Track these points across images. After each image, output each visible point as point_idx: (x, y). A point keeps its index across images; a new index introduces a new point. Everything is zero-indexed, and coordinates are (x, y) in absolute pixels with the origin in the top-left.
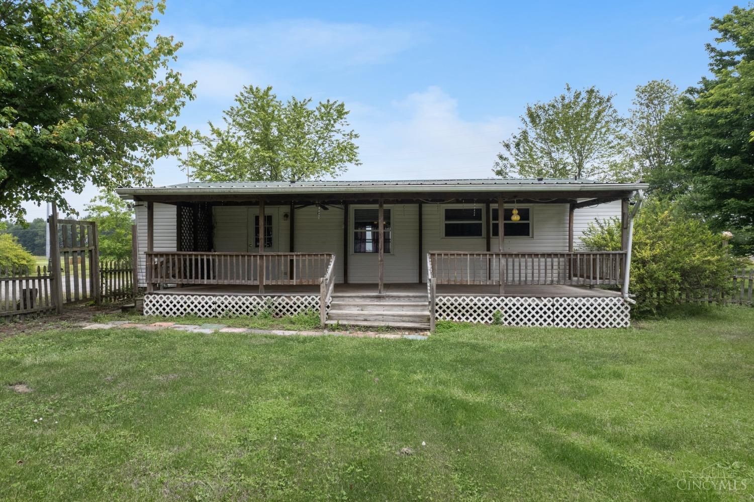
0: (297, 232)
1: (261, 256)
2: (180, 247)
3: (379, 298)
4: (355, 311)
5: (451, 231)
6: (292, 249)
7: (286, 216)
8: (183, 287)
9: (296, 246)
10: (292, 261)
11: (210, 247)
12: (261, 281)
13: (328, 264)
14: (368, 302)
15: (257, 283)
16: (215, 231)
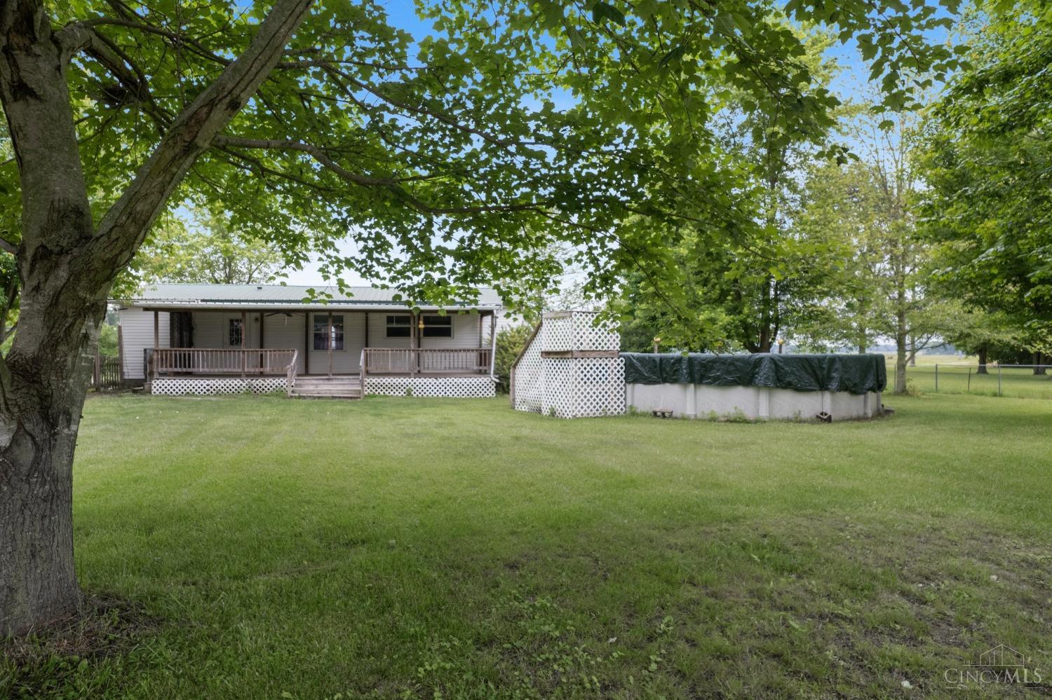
0: (266, 333)
1: (244, 352)
2: (172, 345)
3: (328, 379)
4: (311, 388)
5: (392, 333)
6: (262, 346)
7: (257, 319)
8: (177, 374)
9: (266, 344)
10: (262, 355)
11: (191, 345)
12: (243, 369)
13: (293, 355)
14: (321, 382)
15: (240, 370)
16: (195, 332)
